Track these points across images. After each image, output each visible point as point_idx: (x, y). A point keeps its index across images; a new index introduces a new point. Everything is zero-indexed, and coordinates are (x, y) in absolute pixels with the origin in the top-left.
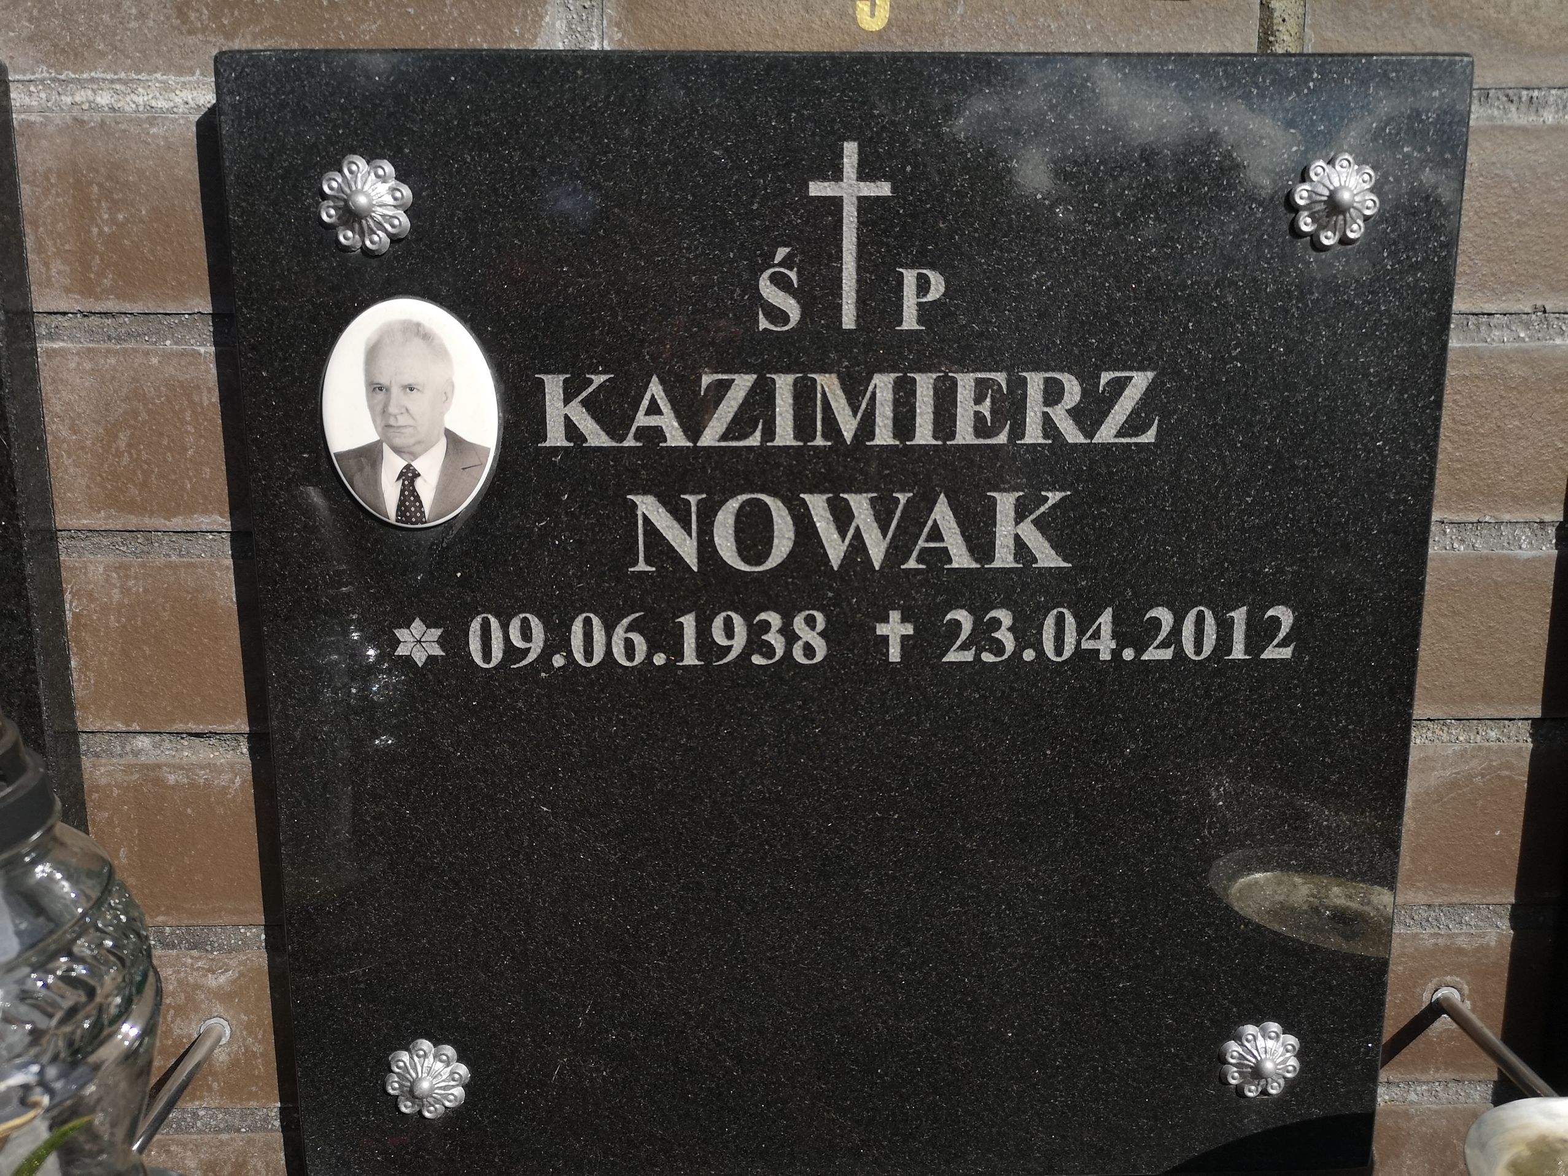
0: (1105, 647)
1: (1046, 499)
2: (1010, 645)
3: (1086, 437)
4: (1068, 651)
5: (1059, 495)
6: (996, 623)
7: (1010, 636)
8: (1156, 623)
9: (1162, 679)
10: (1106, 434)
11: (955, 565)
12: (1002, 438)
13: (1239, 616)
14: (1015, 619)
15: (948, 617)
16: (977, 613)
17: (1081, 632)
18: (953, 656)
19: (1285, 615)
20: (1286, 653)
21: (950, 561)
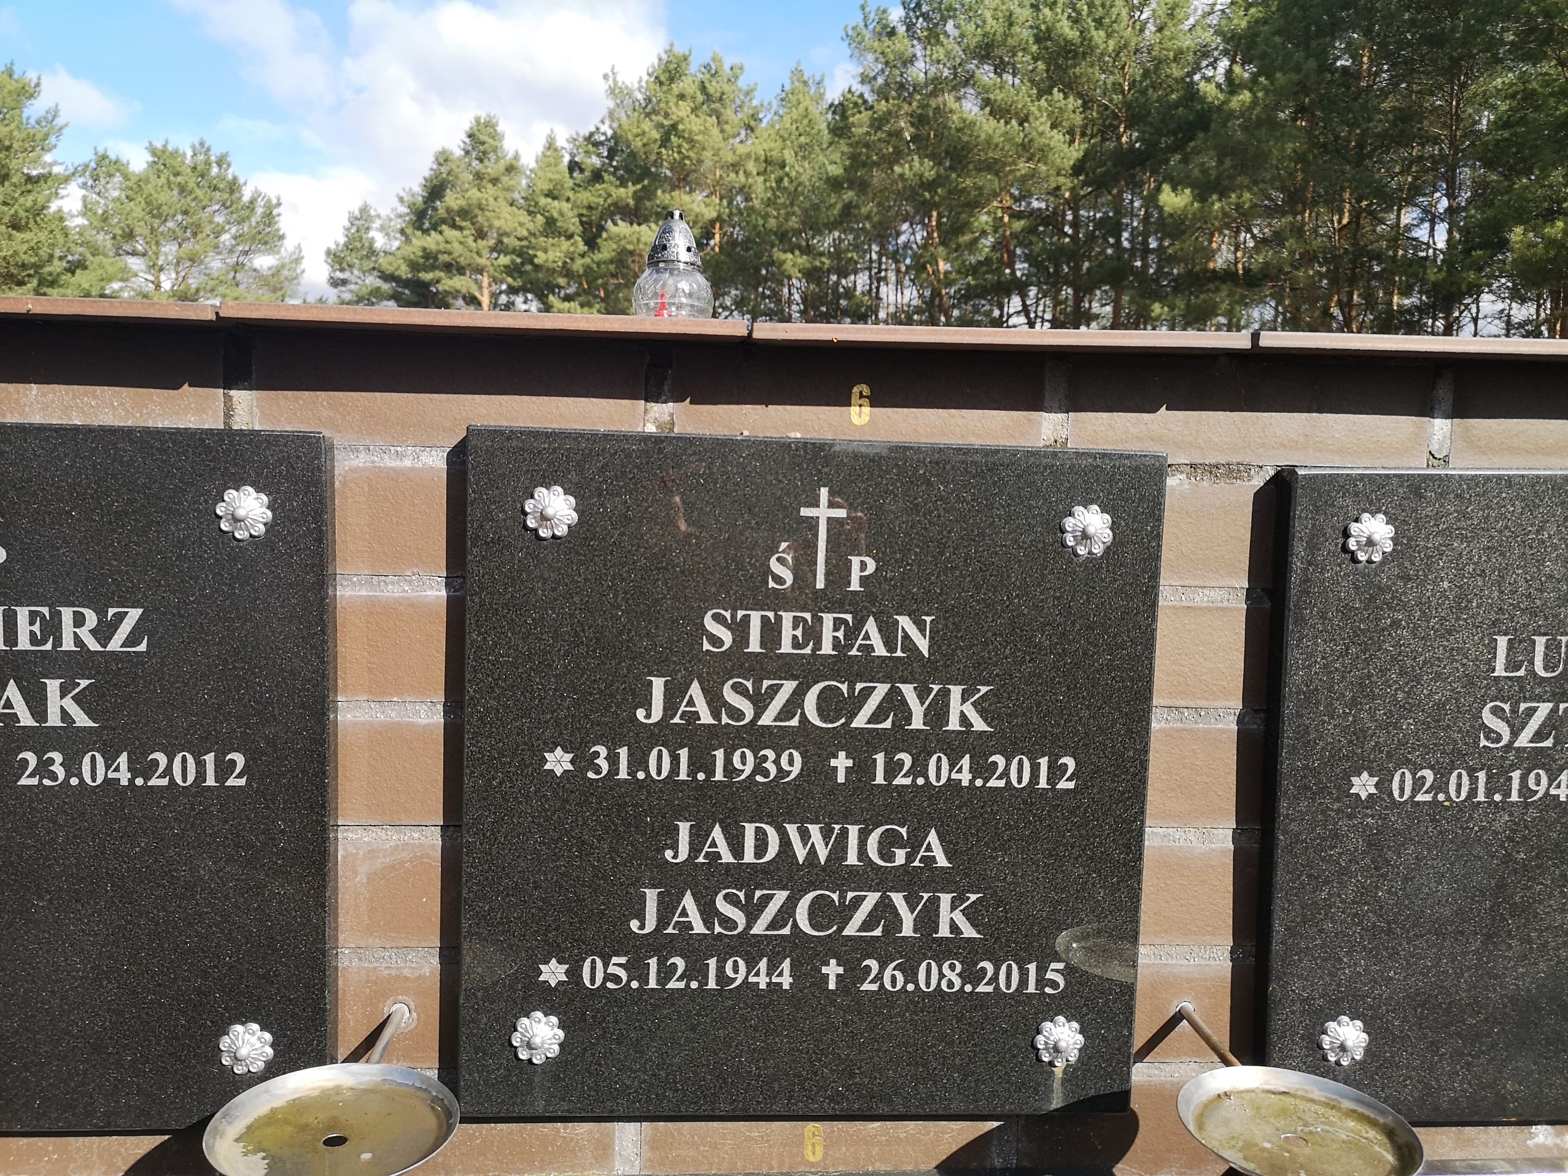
0: (124, 777)
1: (79, 684)
2: (61, 774)
3: (102, 646)
4: (100, 779)
5: (87, 682)
6: (51, 761)
7: (62, 769)
8: (156, 763)
9: (162, 797)
10: (115, 644)
11: (22, 724)
12: (48, 646)
13: (210, 758)
14: (64, 759)
15: (20, 756)
16: (39, 755)
17: (108, 768)
18: (24, 781)
19: (239, 759)
20: (242, 782)
21: (19, 722)
